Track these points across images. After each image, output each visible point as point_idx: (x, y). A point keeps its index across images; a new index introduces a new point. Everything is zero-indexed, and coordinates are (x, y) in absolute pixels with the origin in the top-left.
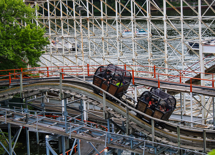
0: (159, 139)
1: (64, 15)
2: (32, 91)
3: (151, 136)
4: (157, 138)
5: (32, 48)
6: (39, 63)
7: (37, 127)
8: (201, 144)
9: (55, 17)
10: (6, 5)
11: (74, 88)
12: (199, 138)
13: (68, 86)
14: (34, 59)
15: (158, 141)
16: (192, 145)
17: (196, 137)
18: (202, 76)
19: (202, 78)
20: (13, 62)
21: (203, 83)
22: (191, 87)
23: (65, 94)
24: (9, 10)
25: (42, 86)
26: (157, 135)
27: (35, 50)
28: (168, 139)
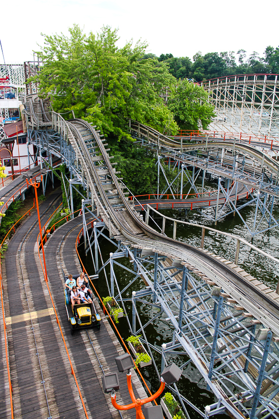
1: (226, 99)
2: (213, 148)
5: (205, 118)
6: (207, 128)
7: (214, 171)
9: (220, 100)
10: (193, 89)
11: (242, 149)
13: (238, 147)
14: (206, 125)
20: (193, 126)
23: (236, 152)
24: (194, 93)
25: (220, 145)
27: (207, 119)
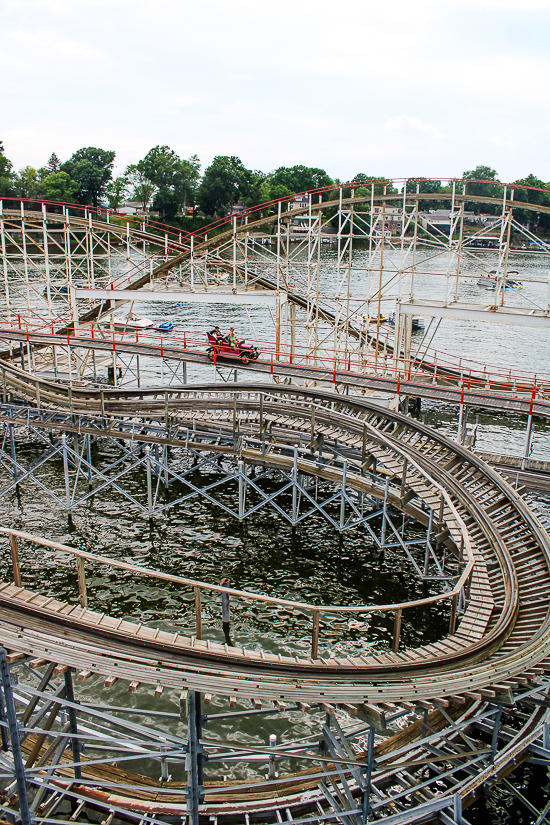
0: (46, 405)
3: (35, 401)
4: (44, 404)
8: (97, 407)
12: (92, 400)
15: (44, 408)
16: (86, 408)
17: (87, 399)
18: (76, 325)
19: (75, 327)
21: (77, 334)
22: (68, 339)
26: (43, 399)
28: (56, 404)
